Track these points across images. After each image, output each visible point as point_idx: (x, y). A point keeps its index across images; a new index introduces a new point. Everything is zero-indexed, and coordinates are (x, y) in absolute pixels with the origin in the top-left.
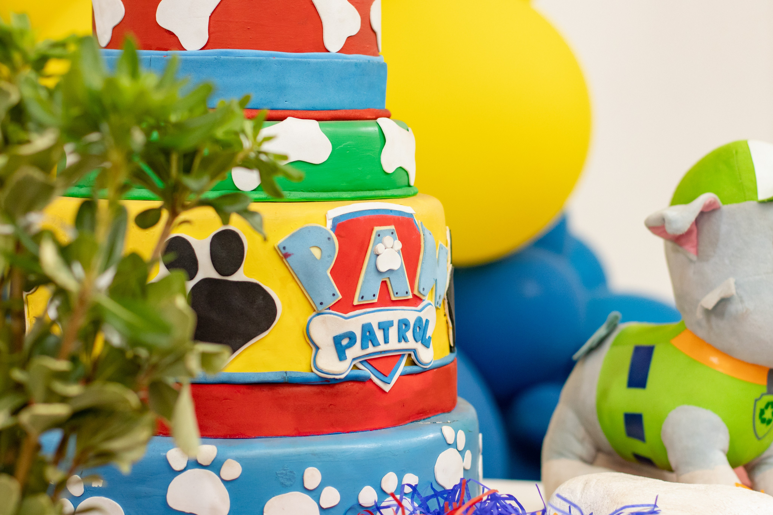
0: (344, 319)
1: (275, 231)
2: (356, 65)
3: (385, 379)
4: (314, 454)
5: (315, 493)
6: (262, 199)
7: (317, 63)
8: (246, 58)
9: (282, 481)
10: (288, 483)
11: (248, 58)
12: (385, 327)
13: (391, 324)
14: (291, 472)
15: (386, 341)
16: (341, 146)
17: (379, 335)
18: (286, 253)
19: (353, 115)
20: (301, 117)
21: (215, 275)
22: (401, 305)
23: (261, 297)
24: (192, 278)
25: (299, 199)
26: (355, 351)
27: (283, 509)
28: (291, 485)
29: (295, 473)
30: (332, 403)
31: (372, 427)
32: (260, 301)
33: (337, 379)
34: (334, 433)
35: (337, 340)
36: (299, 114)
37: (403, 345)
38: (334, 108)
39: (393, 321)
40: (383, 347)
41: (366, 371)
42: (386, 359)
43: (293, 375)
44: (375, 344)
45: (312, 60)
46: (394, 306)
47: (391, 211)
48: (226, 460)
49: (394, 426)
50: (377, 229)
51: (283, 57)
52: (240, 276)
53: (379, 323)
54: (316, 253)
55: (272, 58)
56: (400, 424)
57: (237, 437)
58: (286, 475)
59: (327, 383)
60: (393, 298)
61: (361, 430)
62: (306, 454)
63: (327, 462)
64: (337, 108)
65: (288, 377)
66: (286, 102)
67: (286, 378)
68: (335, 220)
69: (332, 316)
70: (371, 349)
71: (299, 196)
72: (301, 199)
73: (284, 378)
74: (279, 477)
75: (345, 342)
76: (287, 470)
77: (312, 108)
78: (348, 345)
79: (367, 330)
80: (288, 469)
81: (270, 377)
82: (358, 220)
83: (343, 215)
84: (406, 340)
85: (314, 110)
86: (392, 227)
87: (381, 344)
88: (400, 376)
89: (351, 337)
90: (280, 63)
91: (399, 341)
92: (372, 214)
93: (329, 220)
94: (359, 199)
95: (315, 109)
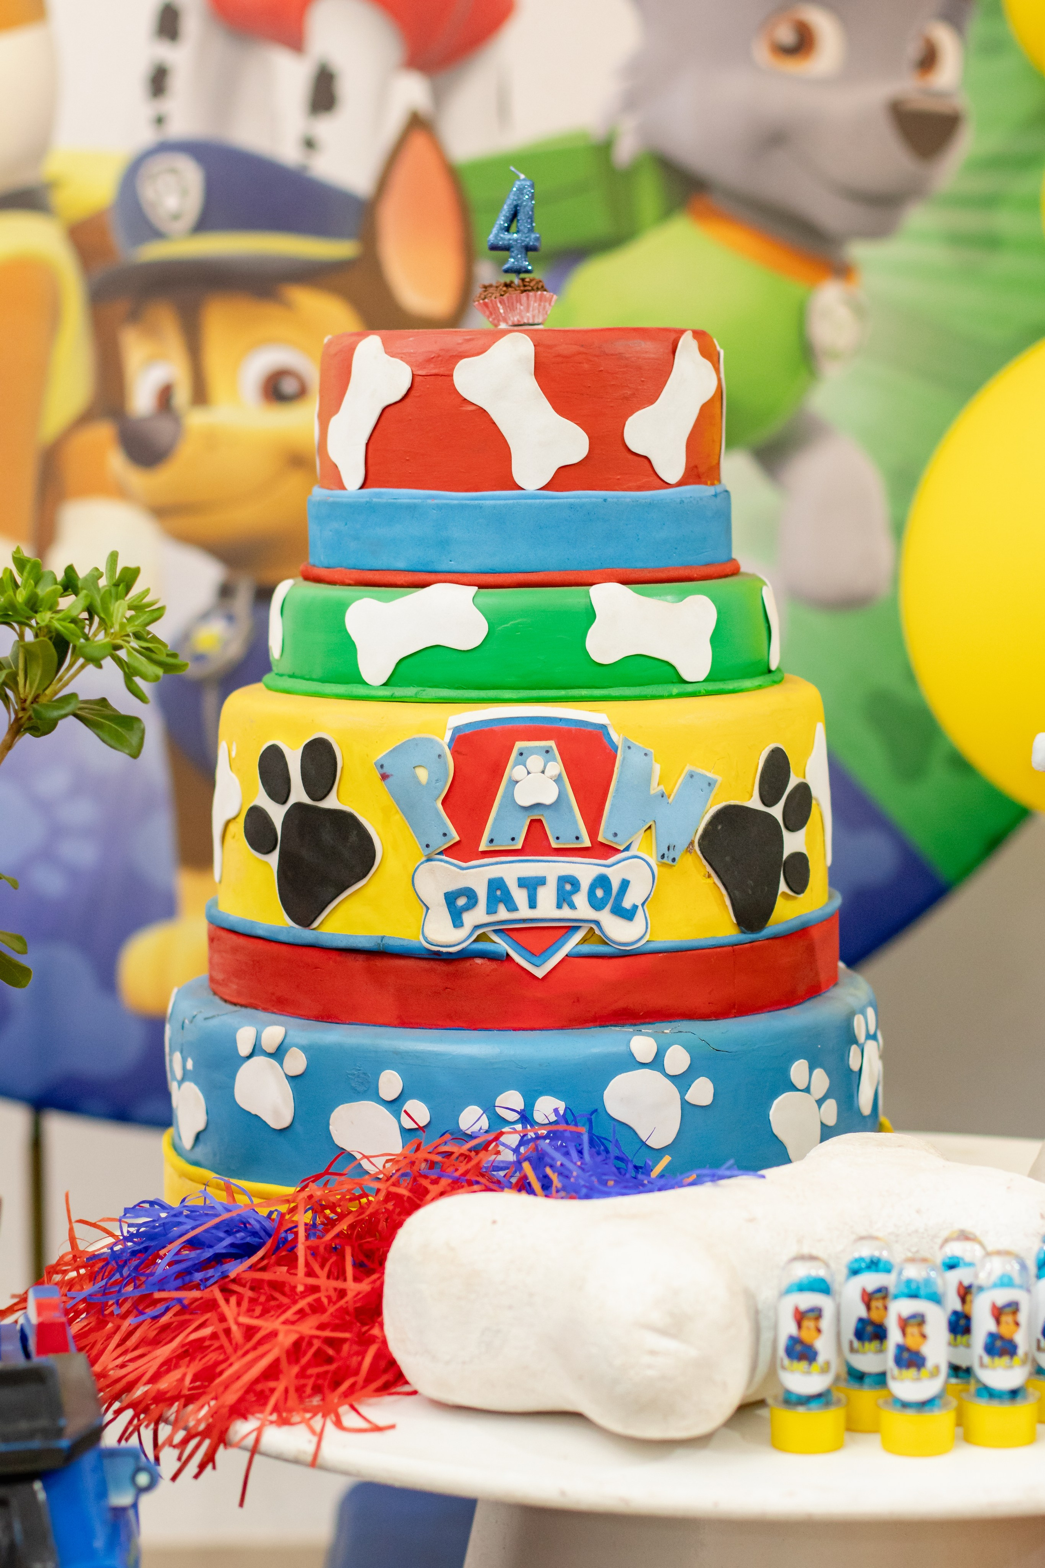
0: (458, 870)
1: (377, 742)
2: (572, 507)
3: (535, 960)
4: (397, 1053)
5: (395, 1105)
6: (386, 697)
7: (494, 507)
8: (399, 500)
9: (353, 1085)
10: (361, 1089)
11: (401, 500)
12: (531, 885)
13: (541, 881)
14: (365, 1074)
15: (533, 905)
16: (505, 626)
17: (520, 896)
18: (384, 773)
19: (571, 578)
20: (469, 583)
21: (306, 800)
22: (573, 856)
23: (355, 832)
24: (284, 802)
25: (433, 699)
26: (477, 916)
27: (352, 1123)
28: (365, 1091)
29: (370, 1075)
30: (449, 986)
31: (515, 1025)
32: (353, 838)
33: (450, 953)
34: (454, 1028)
35: (450, 898)
36: (465, 579)
37: (566, 913)
38: (528, 569)
39: (545, 877)
40: (524, 912)
41: (502, 945)
42: (539, 931)
43: (391, 942)
44: (512, 907)
45: (488, 502)
46: (558, 855)
47: (561, 719)
48: (291, 1047)
49: (562, 1028)
50: (519, 745)
51: (447, 499)
52: (331, 803)
53: (519, 879)
54: (423, 775)
55: (429, 501)
56: (574, 1027)
57: (330, 1020)
58: (358, 1076)
59: (436, 957)
60: (554, 845)
61: (497, 1028)
62: (386, 1051)
63: (414, 1065)
64: (533, 568)
65: (383, 945)
66: (451, 561)
67: (381, 945)
68: (456, 729)
69: (442, 864)
70: (503, 914)
71: (434, 695)
72: (436, 699)
73: (379, 944)
74: (349, 1078)
75: (461, 902)
76: (359, 1070)
77: (490, 569)
78: (465, 907)
79: (497, 887)
80: (361, 1069)
81: (360, 942)
82: (492, 731)
83: (470, 723)
84: (572, 906)
85: (491, 573)
86: (552, 744)
87: (519, 907)
88: (567, 955)
89: (470, 895)
90: (439, 507)
91: (559, 906)
92: (522, 724)
93: (449, 729)
94: (534, 701)
95: (495, 571)
